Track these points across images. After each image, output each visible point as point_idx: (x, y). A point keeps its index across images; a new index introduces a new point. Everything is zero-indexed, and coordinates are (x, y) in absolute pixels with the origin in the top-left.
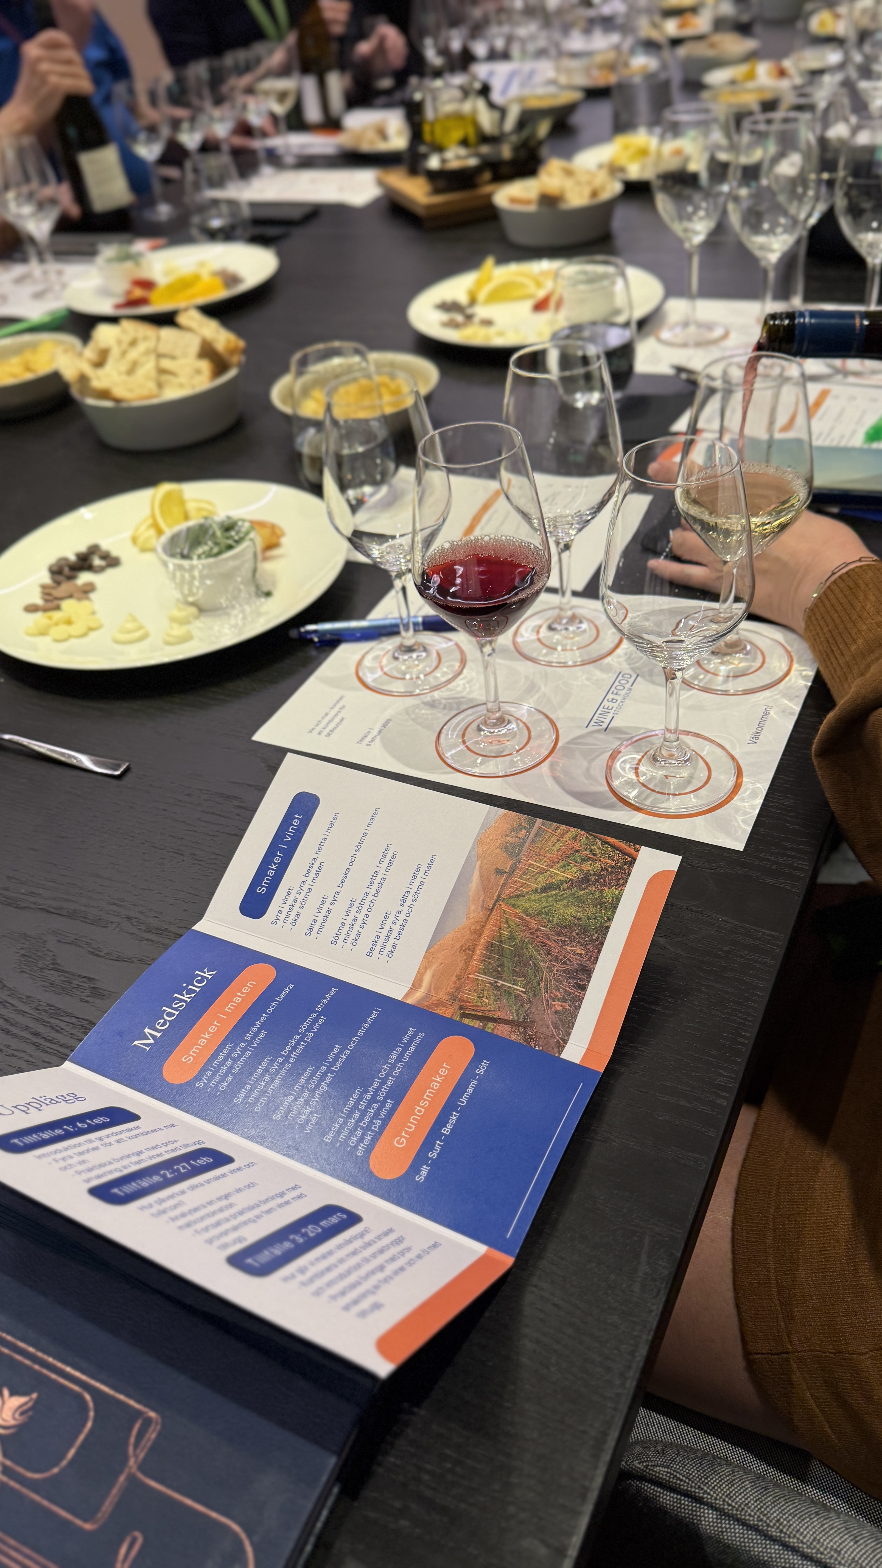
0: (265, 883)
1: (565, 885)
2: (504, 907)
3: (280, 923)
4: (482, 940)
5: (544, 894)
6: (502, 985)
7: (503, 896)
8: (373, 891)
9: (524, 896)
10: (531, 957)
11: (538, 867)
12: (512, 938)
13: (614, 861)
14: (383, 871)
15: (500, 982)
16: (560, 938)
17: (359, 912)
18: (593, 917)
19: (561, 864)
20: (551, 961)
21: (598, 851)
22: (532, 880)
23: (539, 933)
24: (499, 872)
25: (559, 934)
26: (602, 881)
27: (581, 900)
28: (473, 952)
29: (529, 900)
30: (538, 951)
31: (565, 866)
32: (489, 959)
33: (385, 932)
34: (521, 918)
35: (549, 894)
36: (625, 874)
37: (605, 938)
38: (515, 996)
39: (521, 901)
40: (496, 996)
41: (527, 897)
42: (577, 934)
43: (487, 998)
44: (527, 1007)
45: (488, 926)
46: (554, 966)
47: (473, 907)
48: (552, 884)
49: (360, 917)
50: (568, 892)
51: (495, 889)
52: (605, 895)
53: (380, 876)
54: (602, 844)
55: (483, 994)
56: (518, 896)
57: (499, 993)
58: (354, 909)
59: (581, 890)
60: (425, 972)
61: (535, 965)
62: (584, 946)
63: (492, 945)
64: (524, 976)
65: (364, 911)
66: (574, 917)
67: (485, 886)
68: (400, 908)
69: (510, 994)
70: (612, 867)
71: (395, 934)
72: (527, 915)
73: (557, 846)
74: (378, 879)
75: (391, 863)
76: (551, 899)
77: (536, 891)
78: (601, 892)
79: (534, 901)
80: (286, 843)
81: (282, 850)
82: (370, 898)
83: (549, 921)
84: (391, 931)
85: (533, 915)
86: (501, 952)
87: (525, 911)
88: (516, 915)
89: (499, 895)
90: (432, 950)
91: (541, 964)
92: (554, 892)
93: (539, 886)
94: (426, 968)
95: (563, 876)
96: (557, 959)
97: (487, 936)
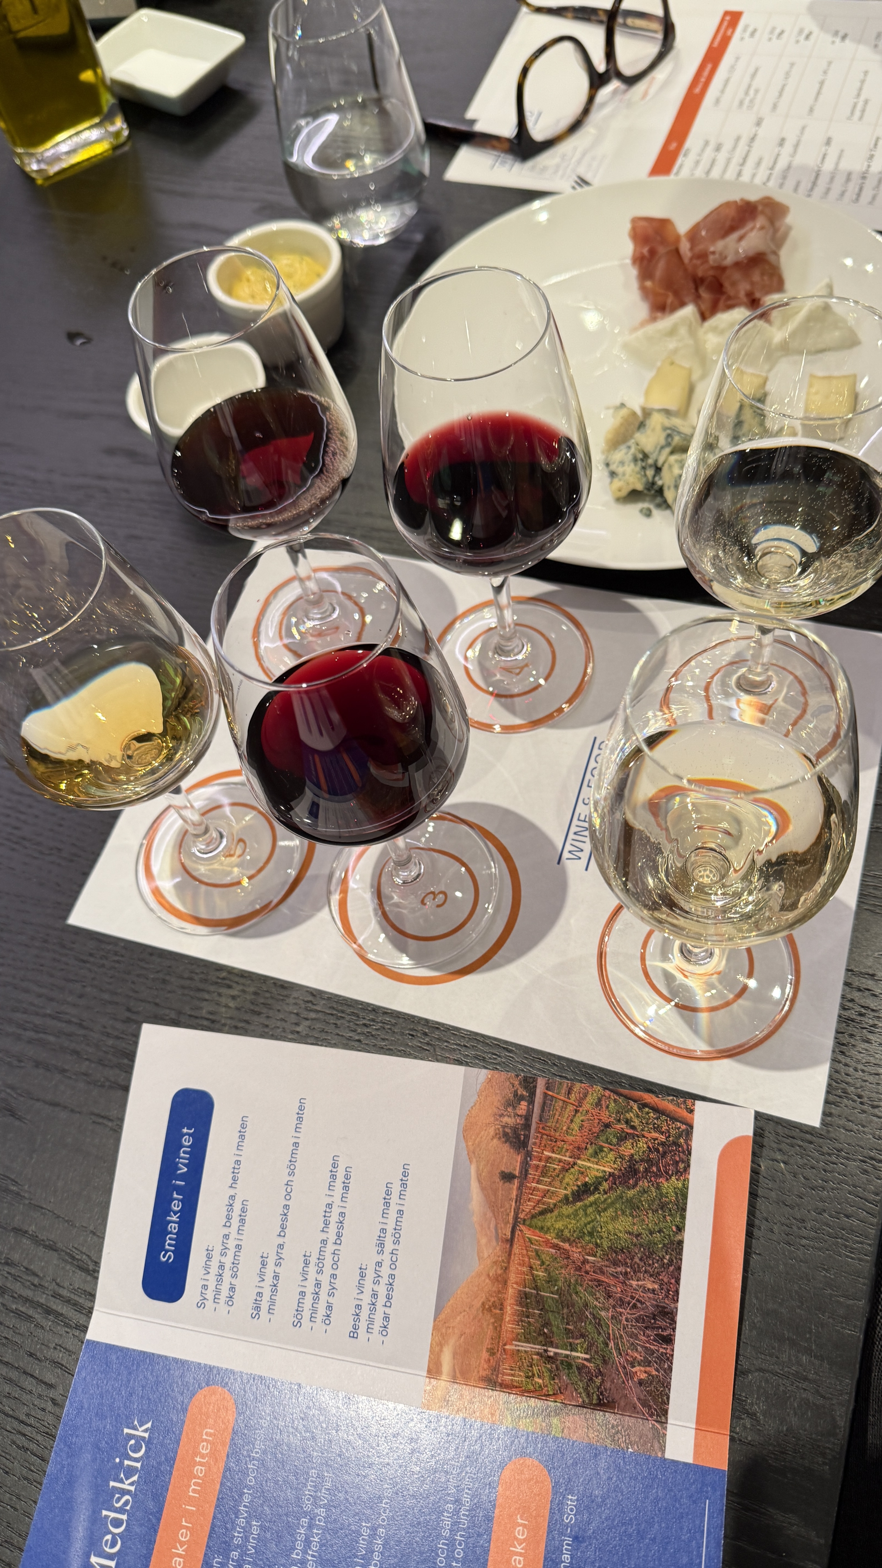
0: (169, 1245)
1: (605, 1185)
2: (528, 1234)
3: (209, 1304)
4: (510, 1291)
5: (579, 1204)
6: (556, 1354)
7: (522, 1216)
8: (332, 1237)
9: (551, 1211)
10: (586, 1305)
11: (560, 1161)
12: (551, 1280)
13: (662, 1133)
14: (337, 1200)
15: (552, 1351)
16: (619, 1269)
17: (320, 1272)
18: (657, 1229)
19: (591, 1150)
20: (614, 1307)
21: (636, 1122)
22: (557, 1183)
23: (588, 1267)
24: (507, 1177)
25: (615, 1263)
26: (655, 1169)
27: (633, 1206)
28: (501, 1309)
29: (560, 1216)
30: (592, 1294)
31: (596, 1153)
32: (528, 1317)
33: (366, 1299)
34: (555, 1246)
35: (587, 1202)
36: (683, 1152)
37: (681, 1260)
38: (578, 1368)
39: (550, 1220)
40: (551, 1371)
41: (556, 1213)
42: (641, 1260)
43: (539, 1377)
44: (598, 1381)
45: (513, 1268)
46: (621, 1314)
47: (484, 1241)
48: (586, 1184)
49: (325, 1279)
50: (613, 1195)
51: (507, 1206)
52: (664, 1191)
53: (336, 1211)
54: (639, 1109)
55: (533, 1371)
56: (543, 1213)
57: (554, 1366)
58: (312, 1269)
59: (629, 1189)
60: (441, 1351)
61: (595, 1317)
62: (655, 1275)
63: (526, 1295)
64: (582, 1336)
65: (328, 1271)
66: (630, 1233)
67: (493, 1204)
68: (379, 1258)
69: (569, 1366)
70: (663, 1144)
71: (382, 1300)
72: (564, 1241)
73: (578, 1119)
74: (334, 1218)
75: (346, 1188)
76: (590, 1210)
77: (566, 1200)
78: (658, 1188)
79: (568, 1216)
80: (182, 1177)
81: (178, 1189)
82: (330, 1248)
83: (597, 1245)
84: (375, 1295)
85: (572, 1239)
86: (540, 1302)
87: (560, 1235)
88: (547, 1242)
89: (516, 1217)
90: (442, 1316)
91: (603, 1313)
92: (592, 1199)
93: (568, 1192)
94: (441, 1345)
95: (598, 1170)
96: (622, 1302)
97: (516, 1283)
